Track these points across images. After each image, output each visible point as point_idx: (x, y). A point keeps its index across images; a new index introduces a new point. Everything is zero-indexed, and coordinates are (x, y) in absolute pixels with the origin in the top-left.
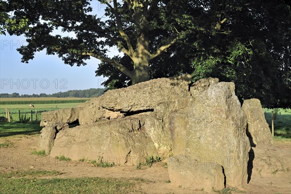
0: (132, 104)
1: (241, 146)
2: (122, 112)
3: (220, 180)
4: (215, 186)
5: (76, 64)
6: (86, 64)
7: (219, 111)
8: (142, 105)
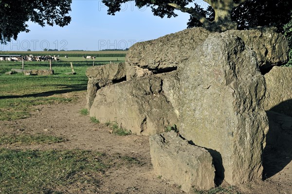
0: (159, 59)
1: (247, 126)
2: (150, 69)
3: (207, 175)
4: (198, 184)
5: (166, 16)
6: (176, 15)
7: (217, 72)
8: (170, 61)
